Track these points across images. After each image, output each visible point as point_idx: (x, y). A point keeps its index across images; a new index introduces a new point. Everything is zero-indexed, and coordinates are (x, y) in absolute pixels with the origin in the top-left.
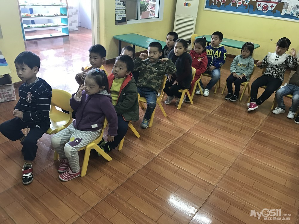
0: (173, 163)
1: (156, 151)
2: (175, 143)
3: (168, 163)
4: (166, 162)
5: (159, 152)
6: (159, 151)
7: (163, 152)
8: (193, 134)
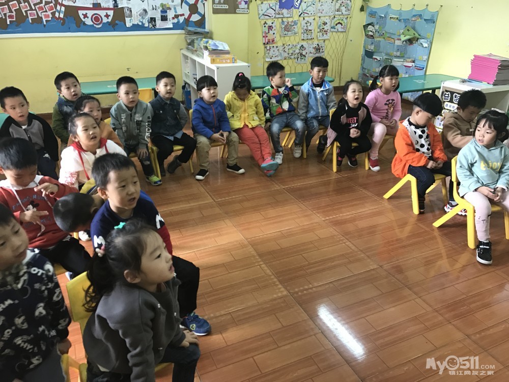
0: (316, 284)
1: (277, 291)
2: (267, 263)
3: (314, 289)
4: (310, 291)
5: (283, 289)
6: (280, 288)
7: (286, 284)
8: (257, 238)
